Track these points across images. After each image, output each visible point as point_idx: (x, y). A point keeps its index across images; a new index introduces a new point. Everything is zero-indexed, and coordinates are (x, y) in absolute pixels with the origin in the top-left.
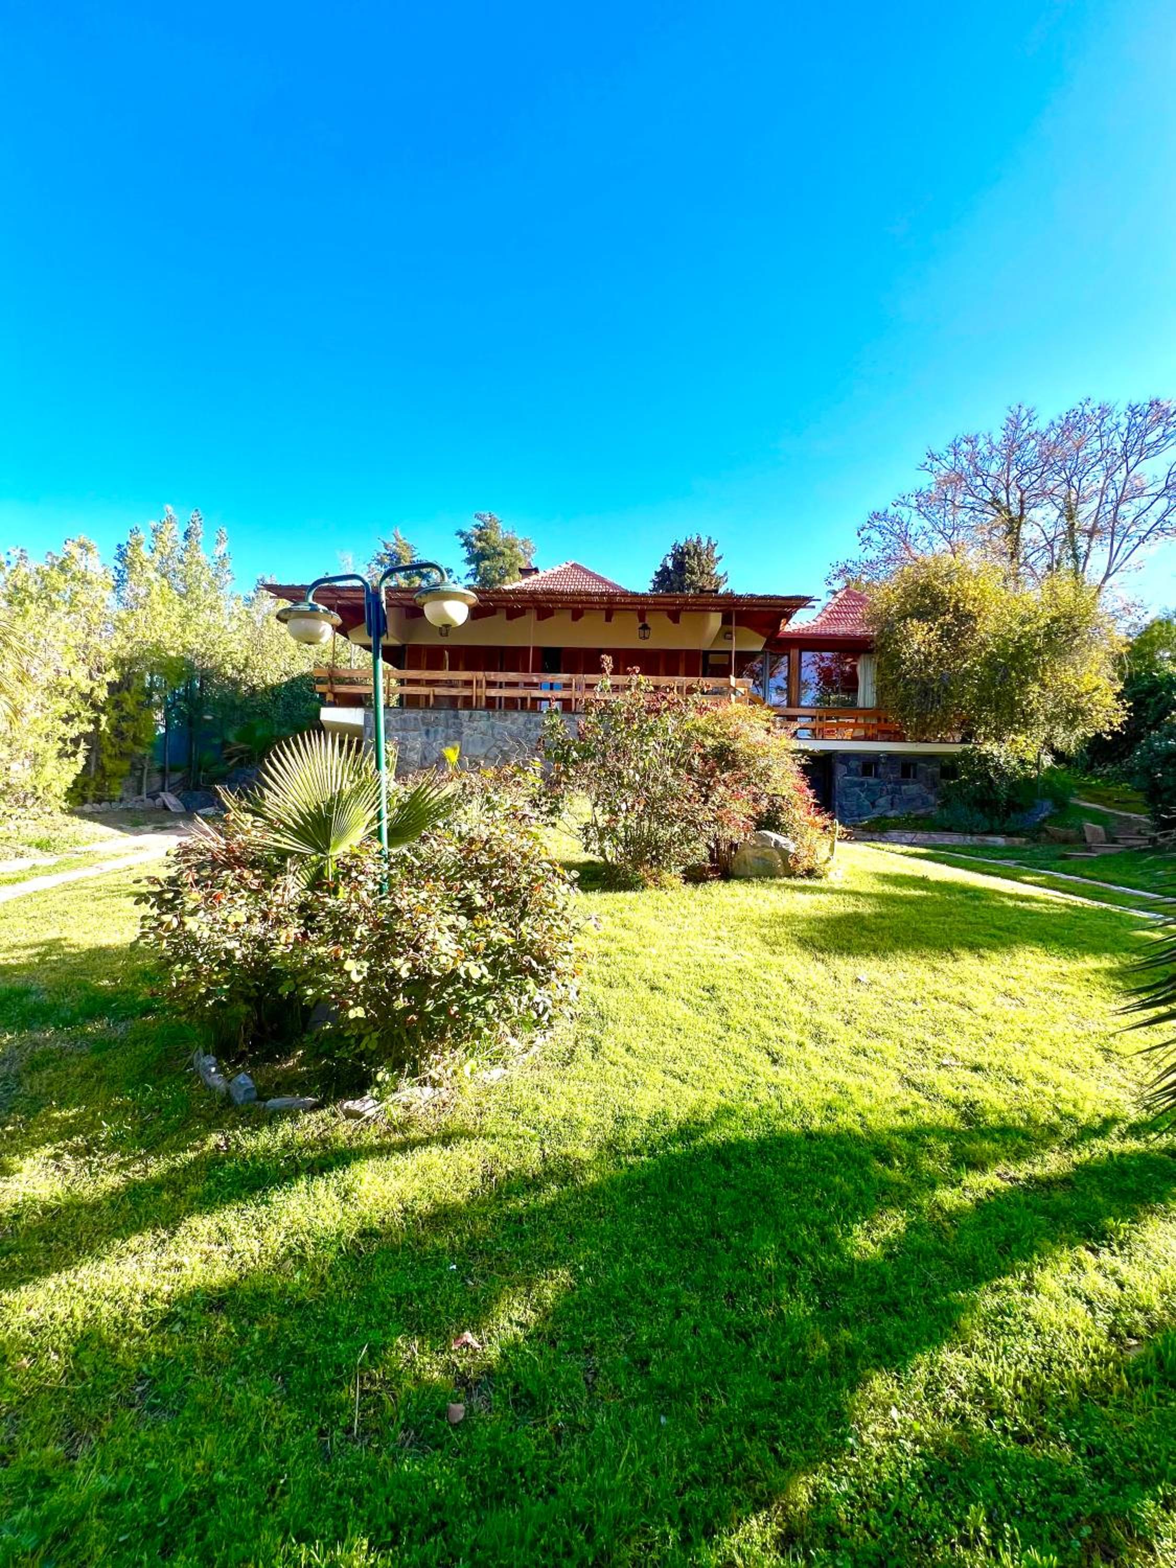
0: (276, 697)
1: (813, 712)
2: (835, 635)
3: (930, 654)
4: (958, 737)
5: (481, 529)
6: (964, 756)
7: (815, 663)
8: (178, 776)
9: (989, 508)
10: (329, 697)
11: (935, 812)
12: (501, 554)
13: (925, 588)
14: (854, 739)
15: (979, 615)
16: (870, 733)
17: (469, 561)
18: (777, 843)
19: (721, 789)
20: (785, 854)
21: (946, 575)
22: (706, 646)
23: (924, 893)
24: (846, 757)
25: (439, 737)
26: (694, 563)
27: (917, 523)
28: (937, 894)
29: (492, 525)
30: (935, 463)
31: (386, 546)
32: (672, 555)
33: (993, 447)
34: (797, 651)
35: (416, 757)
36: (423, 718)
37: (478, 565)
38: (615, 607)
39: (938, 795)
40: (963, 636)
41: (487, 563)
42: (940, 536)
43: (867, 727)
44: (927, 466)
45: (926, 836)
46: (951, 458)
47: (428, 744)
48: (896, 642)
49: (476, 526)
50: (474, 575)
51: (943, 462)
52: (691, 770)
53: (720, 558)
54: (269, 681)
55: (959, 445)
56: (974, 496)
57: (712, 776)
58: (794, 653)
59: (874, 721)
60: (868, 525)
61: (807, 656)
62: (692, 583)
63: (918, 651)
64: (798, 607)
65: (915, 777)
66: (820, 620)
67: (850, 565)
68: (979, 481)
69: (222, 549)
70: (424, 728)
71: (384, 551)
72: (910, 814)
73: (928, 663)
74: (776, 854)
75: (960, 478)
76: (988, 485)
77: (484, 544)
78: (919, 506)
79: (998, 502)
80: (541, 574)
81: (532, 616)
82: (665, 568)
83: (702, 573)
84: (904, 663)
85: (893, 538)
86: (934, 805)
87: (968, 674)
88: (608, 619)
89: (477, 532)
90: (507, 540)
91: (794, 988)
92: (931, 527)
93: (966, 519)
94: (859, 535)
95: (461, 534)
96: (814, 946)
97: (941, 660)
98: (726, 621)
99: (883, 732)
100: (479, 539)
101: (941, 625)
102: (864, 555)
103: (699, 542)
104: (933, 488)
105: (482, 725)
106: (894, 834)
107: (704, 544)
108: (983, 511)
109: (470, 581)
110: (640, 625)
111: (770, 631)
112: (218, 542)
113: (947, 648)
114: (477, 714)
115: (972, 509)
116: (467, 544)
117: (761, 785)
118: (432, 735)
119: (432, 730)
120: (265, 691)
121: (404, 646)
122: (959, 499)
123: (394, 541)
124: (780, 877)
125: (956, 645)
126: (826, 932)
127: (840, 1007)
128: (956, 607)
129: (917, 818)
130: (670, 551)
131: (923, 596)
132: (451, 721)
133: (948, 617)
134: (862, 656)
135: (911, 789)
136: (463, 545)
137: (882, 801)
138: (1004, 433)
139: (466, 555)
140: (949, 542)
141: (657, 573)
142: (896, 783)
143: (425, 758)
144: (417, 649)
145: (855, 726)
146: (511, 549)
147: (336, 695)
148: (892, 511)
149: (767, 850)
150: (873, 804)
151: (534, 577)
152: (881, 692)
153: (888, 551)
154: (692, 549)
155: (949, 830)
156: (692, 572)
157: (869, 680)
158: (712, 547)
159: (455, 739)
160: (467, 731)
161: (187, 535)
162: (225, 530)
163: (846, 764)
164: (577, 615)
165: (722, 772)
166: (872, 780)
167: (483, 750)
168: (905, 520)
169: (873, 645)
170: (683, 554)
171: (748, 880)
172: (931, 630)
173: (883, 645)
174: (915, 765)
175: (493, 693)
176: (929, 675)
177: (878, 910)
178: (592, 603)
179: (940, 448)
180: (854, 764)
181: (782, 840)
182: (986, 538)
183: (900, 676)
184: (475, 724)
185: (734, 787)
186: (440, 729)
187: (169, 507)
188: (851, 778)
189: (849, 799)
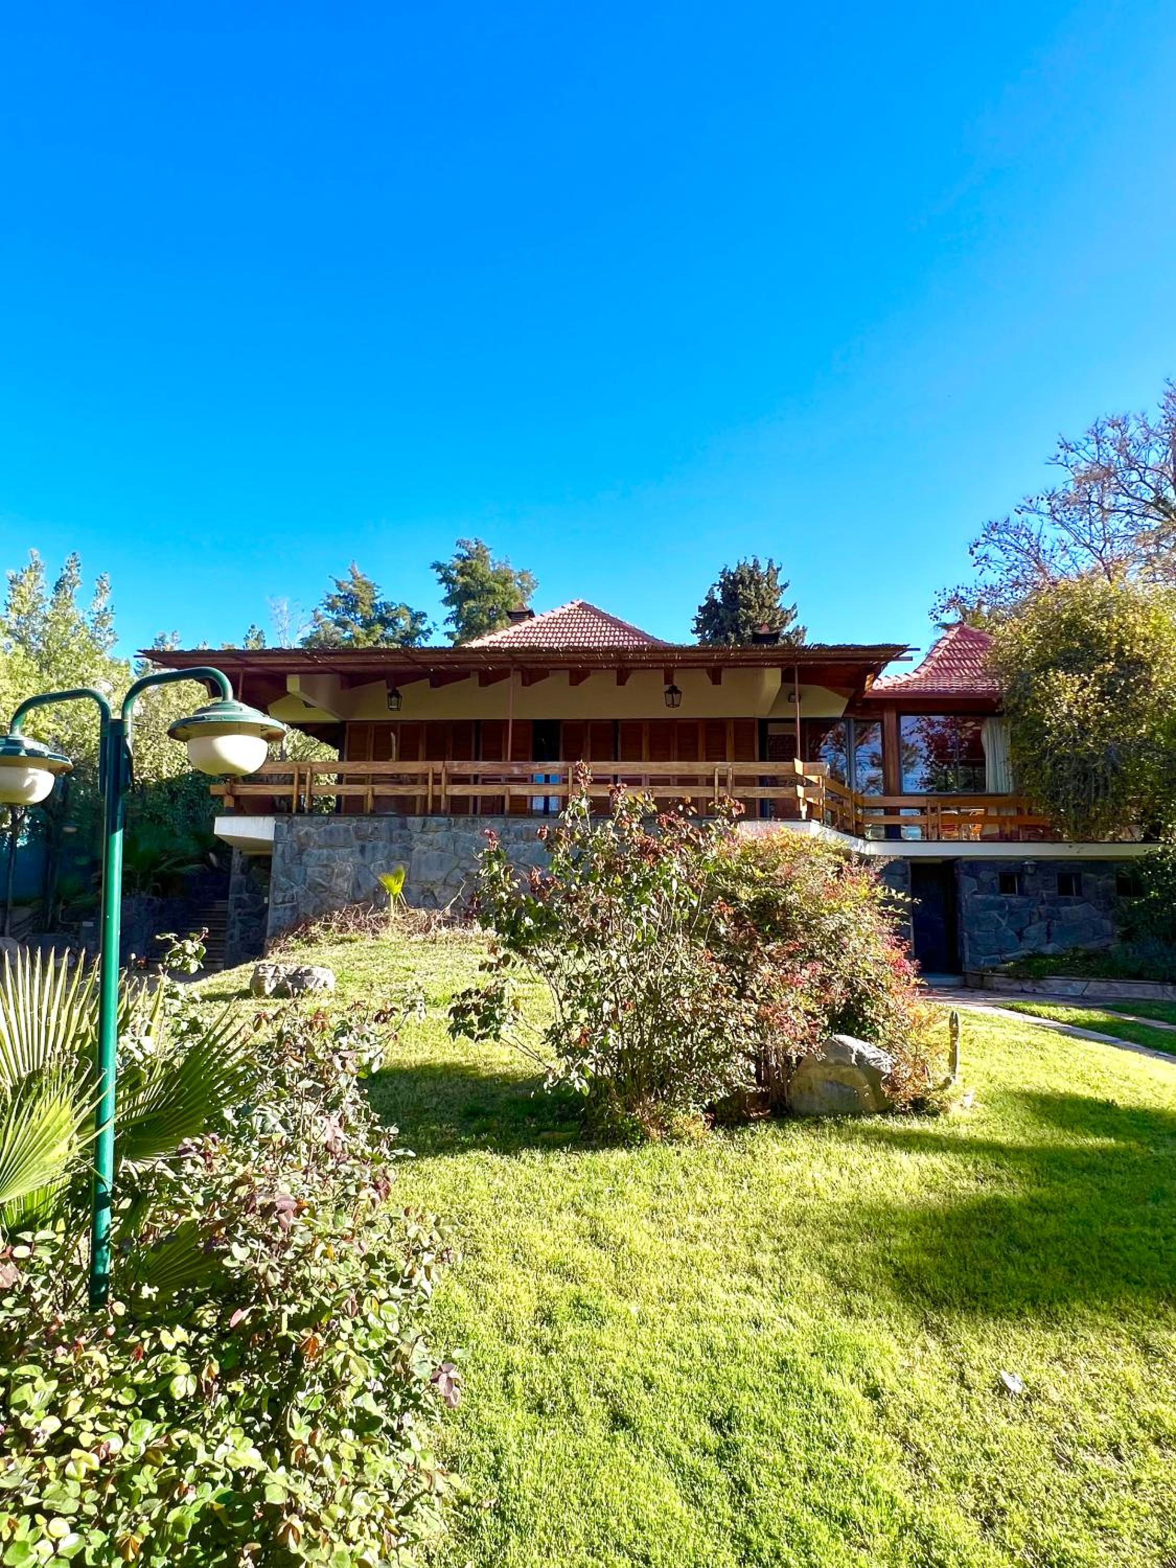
0: (174, 795)
1: (922, 802)
2: (947, 693)
3: (1087, 719)
4: (1139, 835)
5: (464, 559)
6: (1149, 862)
7: (921, 730)
8: (25, 912)
9: (1152, 511)
10: (229, 802)
11: (1115, 946)
12: (492, 591)
13: (1072, 624)
14: (985, 839)
15: (1154, 662)
16: (1008, 829)
17: (447, 601)
18: (860, 1057)
19: (766, 969)
20: (874, 1074)
21: (1101, 606)
22: (763, 713)
23: (1109, 1142)
24: (974, 865)
25: (379, 856)
26: (751, 593)
27: (1052, 534)
28: (1133, 1144)
29: (479, 554)
30: (1071, 455)
31: (339, 586)
32: (721, 584)
33: (1150, 432)
34: (894, 715)
35: (344, 885)
36: (357, 830)
37: (460, 607)
38: (628, 665)
39: (1117, 920)
40: (1133, 691)
41: (472, 603)
42: (1087, 551)
43: (1002, 822)
44: (1060, 459)
45: (1103, 986)
46: (1093, 447)
47: (361, 868)
48: (1035, 703)
49: (458, 556)
50: (456, 618)
51: (1081, 452)
52: (715, 940)
53: (785, 586)
54: (165, 775)
55: (1102, 430)
56: (1129, 496)
57: (751, 947)
58: (889, 717)
59: (1013, 813)
60: (983, 540)
61: (908, 722)
62: (749, 620)
63: (1069, 716)
64: (889, 659)
65: (1079, 893)
66: (923, 670)
67: (962, 593)
68: (1134, 476)
69: (102, 602)
70: (357, 843)
71: (336, 592)
72: (1076, 949)
73: (1084, 731)
74: (861, 1077)
75: (1109, 474)
76: (1148, 480)
77: (468, 579)
78: (1053, 512)
79: (1164, 501)
80: (538, 618)
81: (515, 679)
82: (712, 602)
83: (762, 606)
84: (1049, 733)
85: (1019, 555)
86: (1111, 935)
87: (1146, 744)
88: (621, 681)
89: (459, 563)
90: (498, 572)
91: (882, 1413)
92: (1072, 540)
93: (1122, 527)
94: (972, 553)
95: (438, 567)
96: (923, 1291)
97: (1103, 727)
98: (787, 677)
99: (1027, 827)
100: (462, 573)
101: (1100, 677)
102: (981, 579)
103: (756, 566)
104: (1071, 487)
105: (439, 837)
106: (1055, 983)
107: (763, 569)
108: (1144, 516)
109: (452, 627)
110: (667, 687)
111: (853, 691)
112: (98, 594)
113: (1111, 710)
114: (433, 821)
115: (1128, 512)
116: (446, 579)
117: (830, 958)
118: (368, 854)
119: (369, 846)
120: (158, 786)
121: (343, 723)
122: (1109, 501)
123: (350, 578)
124: (870, 1115)
125: (1123, 704)
126: (943, 1252)
127: (971, 1472)
128: (1120, 653)
129: (1088, 957)
130: (719, 579)
131: (1069, 636)
132: (396, 833)
133: (1109, 666)
134: (988, 720)
135: (1075, 910)
136: (441, 581)
137: (1032, 931)
138: (1163, 412)
139: (445, 594)
140: (1101, 559)
141: (700, 609)
142: (1053, 902)
143: (358, 886)
144: (362, 727)
145: (984, 820)
146: (504, 584)
147: (237, 798)
148: (1016, 519)
149: (844, 1070)
150: (1020, 935)
151: (527, 623)
152: (1019, 773)
153: (1013, 572)
154: (746, 575)
155: (1138, 976)
156: (749, 607)
157: (1001, 757)
158: (774, 572)
159: (402, 858)
160: (419, 847)
161: (59, 586)
162: (107, 577)
163: (976, 877)
164: (577, 677)
165: (767, 941)
166: (1015, 899)
167: (441, 874)
168: (1035, 530)
169: (1001, 707)
170: (734, 583)
171: (818, 1123)
172: (1085, 684)
173: (1016, 706)
174: (1078, 876)
175: (457, 790)
176: (1088, 749)
177: (1036, 1191)
178: (597, 661)
179: (1076, 434)
180: (985, 876)
181: (868, 1050)
182: (1152, 550)
183: (1044, 751)
184: (430, 836)
185: (787, 965)
186: (381, 844)
187: (35, 552)
188: (984, 897)
189: (984, 928)
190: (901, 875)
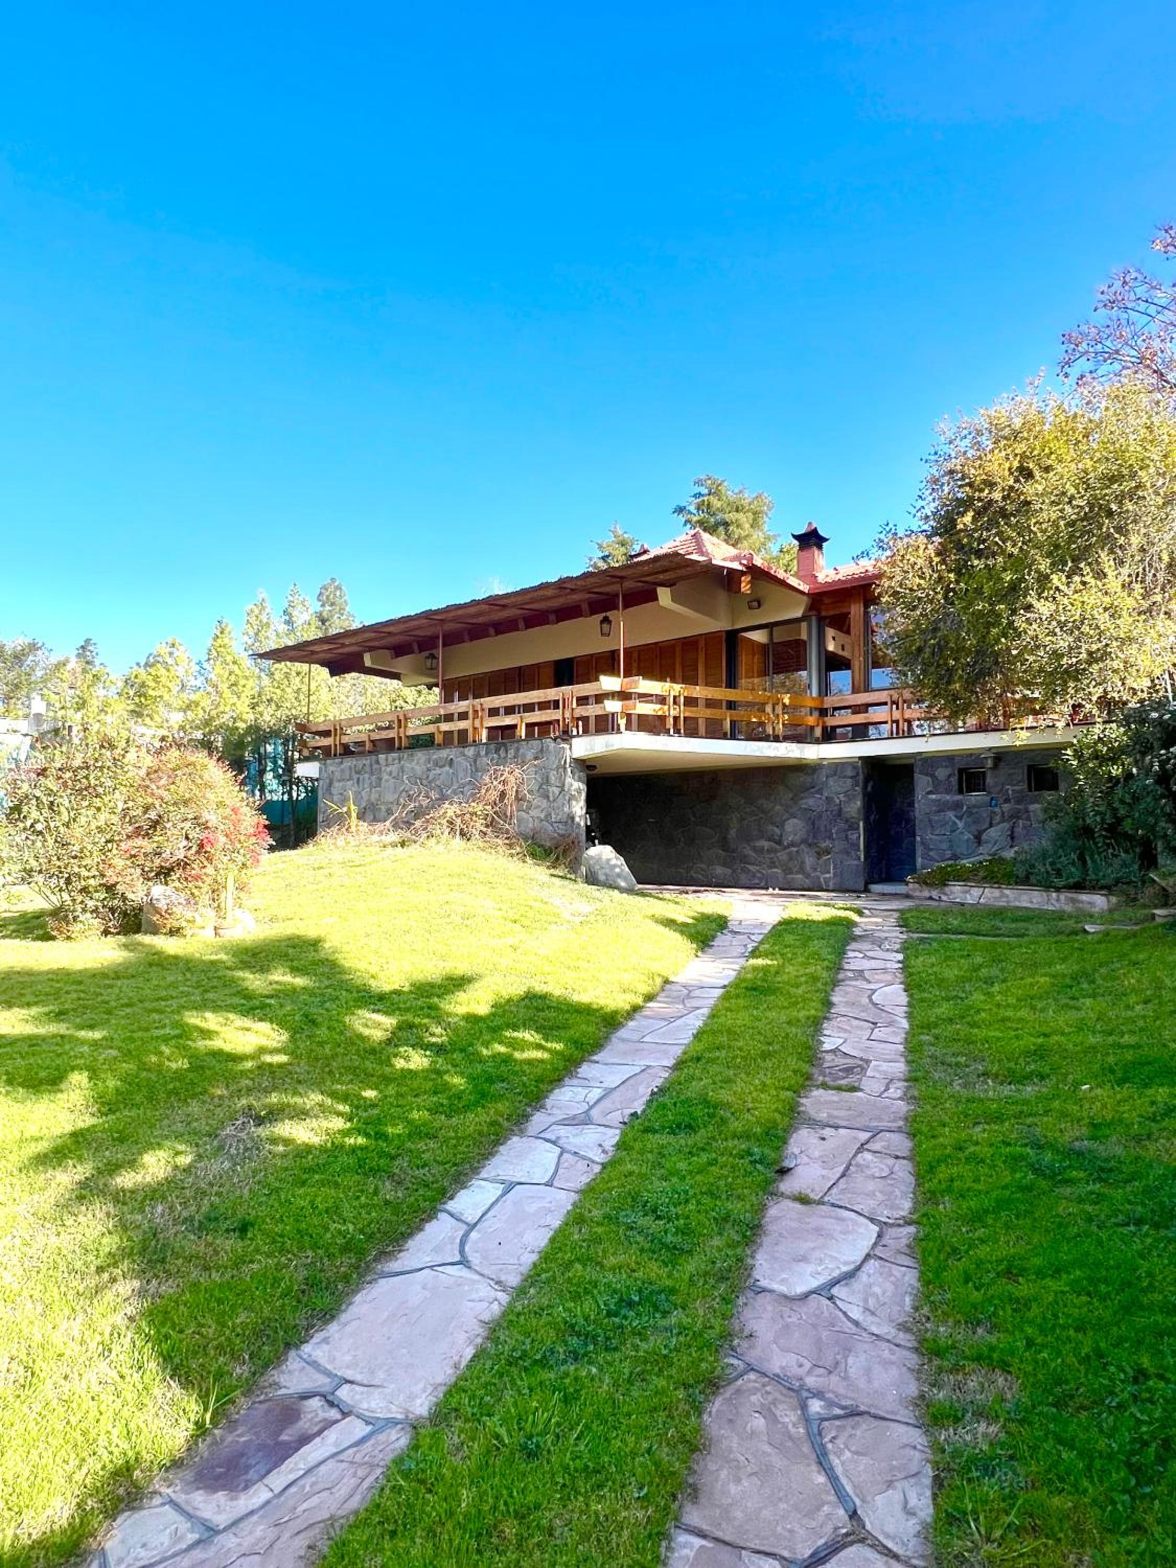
10: (305, 753)
25: (366, 785)
36: (355, 766)
58: (856, 608)
118: (361, 783)
119: (361, 778)
132: (374, 767)
142: (1020, 800)
147: (312, 750)
150: (979, 838)
160: (385, 777)
163: (933, 775)
166: (975, 799)
180: (941, 773)
184: (390, 768)
186: (367, 776)
188: (939, 797)
189: (937, 832)
190: (852, 777)
